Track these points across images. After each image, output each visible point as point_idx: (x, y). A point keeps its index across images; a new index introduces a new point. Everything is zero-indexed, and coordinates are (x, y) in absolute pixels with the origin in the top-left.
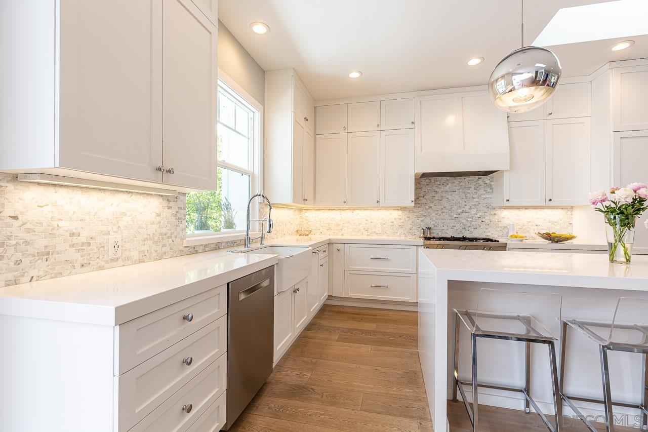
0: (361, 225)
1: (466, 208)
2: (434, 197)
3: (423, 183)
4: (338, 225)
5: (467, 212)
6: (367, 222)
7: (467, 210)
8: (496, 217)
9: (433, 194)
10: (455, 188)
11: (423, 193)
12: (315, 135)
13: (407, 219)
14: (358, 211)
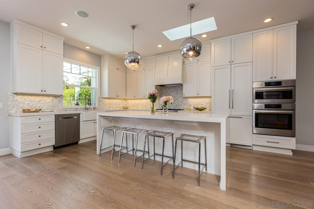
0: (144, 105)
1: (177, 98)
2: (166, 94)
3: (163, 89)
4: (137, 105)
5: (177, 100)
6: (145, 104)
7: (178, 99)
8: (187, 101)
9: (166, 93)
10: (173, 90)
11: (163, 93)
12: (126, 73)
13: (158, 102)
14: (143, 100)
